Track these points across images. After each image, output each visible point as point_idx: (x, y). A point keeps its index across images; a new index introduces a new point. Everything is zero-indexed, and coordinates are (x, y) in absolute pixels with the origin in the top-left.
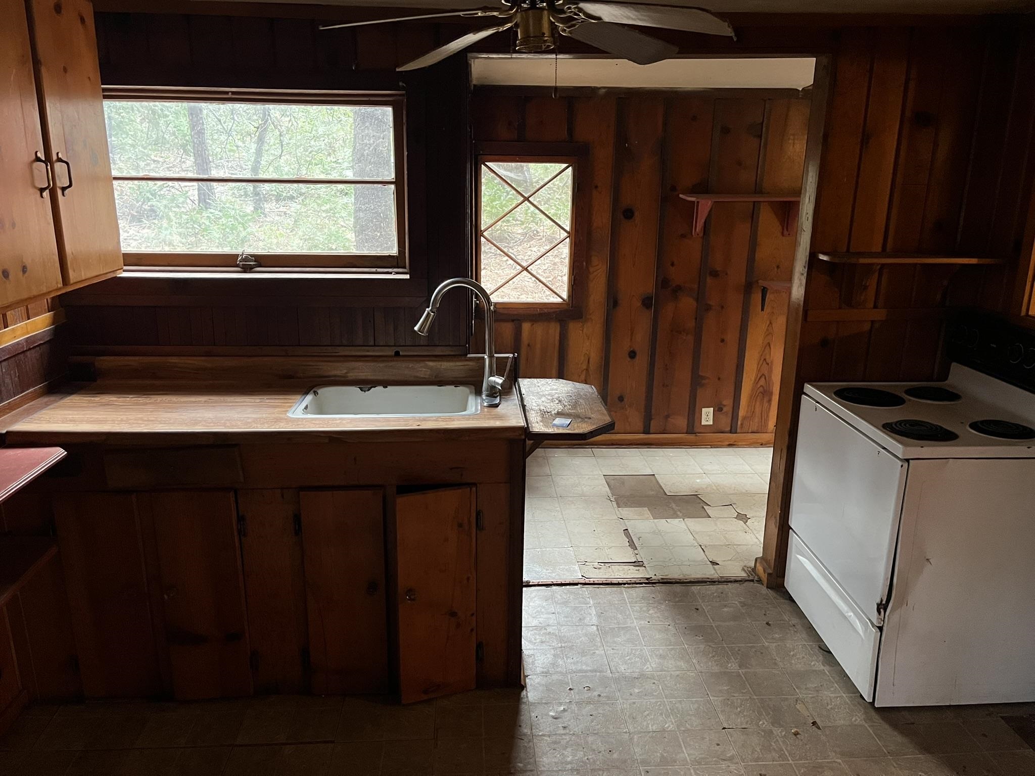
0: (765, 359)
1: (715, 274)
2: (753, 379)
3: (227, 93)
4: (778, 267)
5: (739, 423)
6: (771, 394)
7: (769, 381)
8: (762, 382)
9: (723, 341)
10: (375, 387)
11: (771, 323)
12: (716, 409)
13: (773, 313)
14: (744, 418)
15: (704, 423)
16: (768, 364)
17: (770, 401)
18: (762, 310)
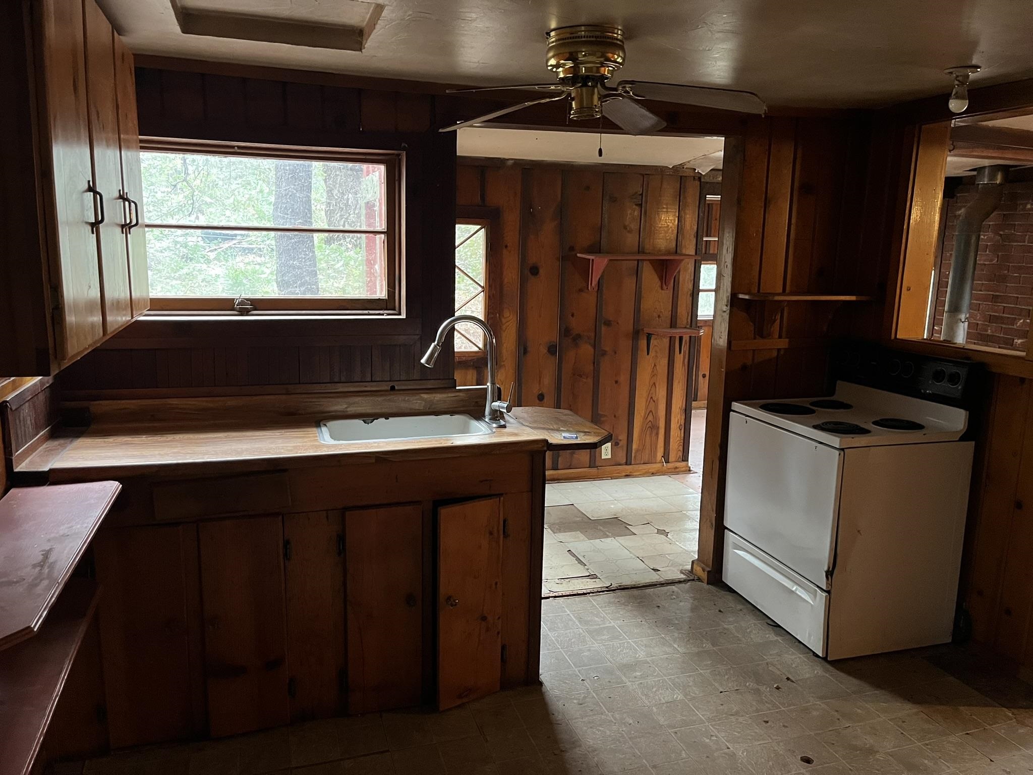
0: (652, 398)
1: (608, 323)
2: (643, 415)
3: (233, 147)
4: (659, 316)
5: (633, 455)
6: (658, 428)
7: (656, 418)
8: (650, 418)
9: (616, 382)
10: (377, 419)
11: (655, 365)
12: (614, 443)
13: (656, 356)
14: (637, 451)
15: (603, 457)
16: (654, 401)
17: (657, 434)
18: (648, 354)
